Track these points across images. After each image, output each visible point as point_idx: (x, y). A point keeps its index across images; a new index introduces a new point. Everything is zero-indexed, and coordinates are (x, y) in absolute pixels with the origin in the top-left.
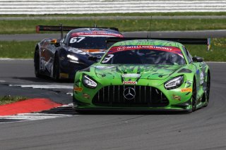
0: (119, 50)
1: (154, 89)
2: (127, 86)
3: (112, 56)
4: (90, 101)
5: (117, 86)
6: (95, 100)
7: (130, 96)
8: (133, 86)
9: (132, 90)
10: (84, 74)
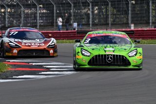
0: (93, 36)
1: (123, 56)
2: (108, 55)
3: (90, 39)
4: (87, 63)
5: (102, 55)
6: (90, 63)
7: (110, 61)
8: (111, 55)
9: (111, 57)
10: (82, 49)
